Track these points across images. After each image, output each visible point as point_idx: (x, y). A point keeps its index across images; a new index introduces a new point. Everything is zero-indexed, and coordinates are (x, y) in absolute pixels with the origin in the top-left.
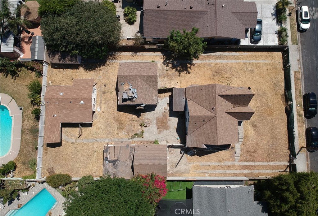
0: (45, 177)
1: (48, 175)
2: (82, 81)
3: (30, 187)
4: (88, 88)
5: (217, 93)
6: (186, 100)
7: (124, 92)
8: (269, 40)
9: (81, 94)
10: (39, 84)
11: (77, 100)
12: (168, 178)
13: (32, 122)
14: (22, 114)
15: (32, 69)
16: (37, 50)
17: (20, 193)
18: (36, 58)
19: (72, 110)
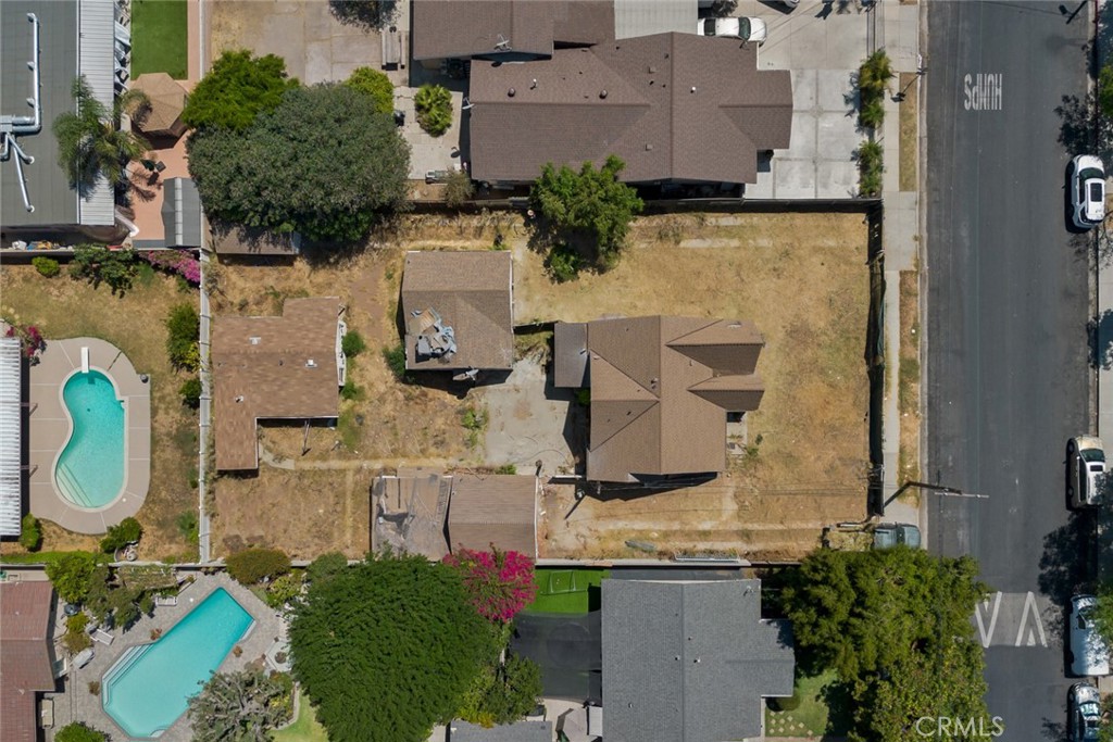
0: (220, 559)
1: (227, 554)
2: (308, 305)
3: (181, 584)
4: (323, 324)
5: (666, 338)
6: (589, 357)
7: (421, 338)
8: (832, 179)
9: (307, 342)
10: (193, 314)
11: (296, 358)
12: (540, 562)
13: (178, 416)
14: (148, 396)
15: (170, 271)
16: (180, 218)
17: (158, 600)
18: (180, 242)
19: (284, 383)
